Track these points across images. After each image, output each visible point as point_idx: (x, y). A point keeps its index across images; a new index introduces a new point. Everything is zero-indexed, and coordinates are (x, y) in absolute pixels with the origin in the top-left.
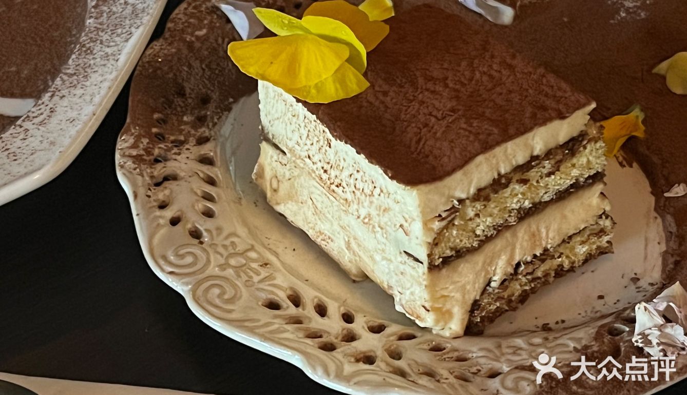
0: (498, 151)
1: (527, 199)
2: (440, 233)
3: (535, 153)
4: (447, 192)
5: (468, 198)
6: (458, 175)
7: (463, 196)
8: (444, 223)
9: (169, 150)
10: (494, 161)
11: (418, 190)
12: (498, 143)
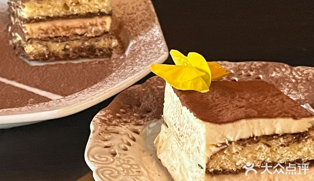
0: (255, 121)
1: (269, 157)
2: (215, 154)
3: (277, 132)
4: (222, 133)
5: (234, 141)
6: (230, 125)
7: (232, 140)
8: (218, 149)
9: (120, 122)
10: (251, 127)
11: (206, 124)
12: (255, 117)
